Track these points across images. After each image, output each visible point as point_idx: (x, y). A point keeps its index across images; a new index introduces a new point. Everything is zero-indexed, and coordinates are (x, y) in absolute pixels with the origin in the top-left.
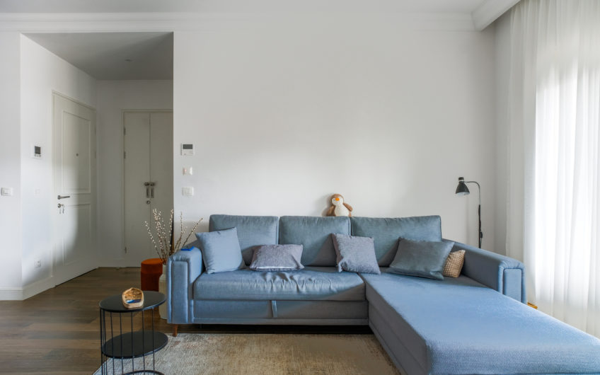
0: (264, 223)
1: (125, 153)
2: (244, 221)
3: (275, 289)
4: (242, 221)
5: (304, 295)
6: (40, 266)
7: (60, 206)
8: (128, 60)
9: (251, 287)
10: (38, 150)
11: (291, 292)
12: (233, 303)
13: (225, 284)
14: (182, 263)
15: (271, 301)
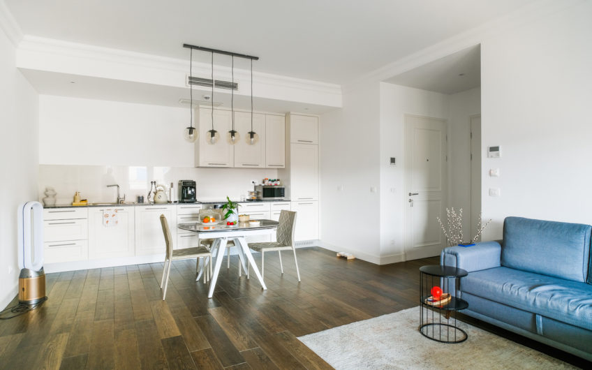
0: (566, 232)
1: (471, 155)
2: (540, 227)
3: (538, 303)
4: (538, 226)
5: (577, 320)
6: (393, 244)
7: (410, 201)
8: (461, 75)
9: (512, 293)
10: (393, 160)
11: (559, 311)
12: (495, 305)
13: (487, 283)
14: (451, 256)
15: (535, 315)
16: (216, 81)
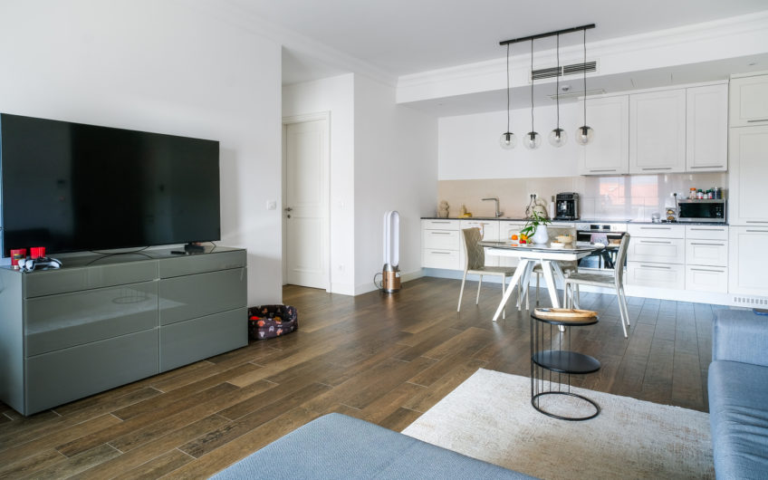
16: (565, 67)
